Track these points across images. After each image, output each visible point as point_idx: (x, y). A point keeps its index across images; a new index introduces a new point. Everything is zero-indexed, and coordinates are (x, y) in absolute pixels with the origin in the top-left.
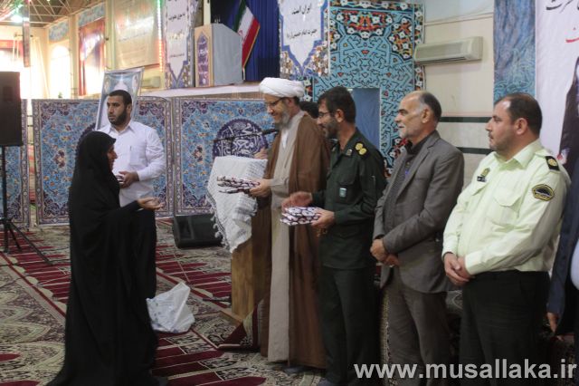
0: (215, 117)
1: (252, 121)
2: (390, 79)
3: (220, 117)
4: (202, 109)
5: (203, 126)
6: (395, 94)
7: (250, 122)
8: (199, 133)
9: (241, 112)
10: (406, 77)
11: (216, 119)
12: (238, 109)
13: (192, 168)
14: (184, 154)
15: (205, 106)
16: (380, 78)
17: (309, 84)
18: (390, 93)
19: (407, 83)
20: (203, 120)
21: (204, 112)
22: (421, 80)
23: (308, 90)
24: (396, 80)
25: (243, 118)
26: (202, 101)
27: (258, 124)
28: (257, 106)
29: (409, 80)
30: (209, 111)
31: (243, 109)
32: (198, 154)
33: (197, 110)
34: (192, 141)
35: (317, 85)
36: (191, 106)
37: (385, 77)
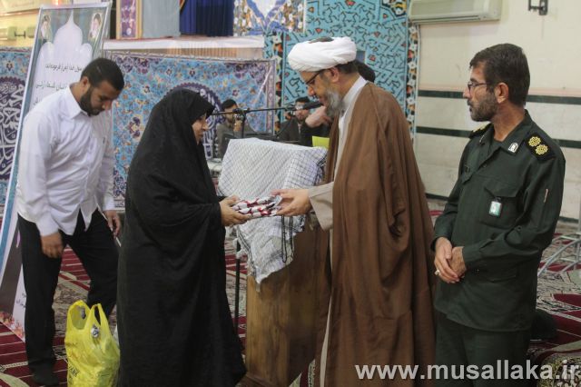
0: (158, 78)
1: (207, 86)
2: (379, 40)
3: (164, 79)
4: (141, 68)
5: (142, 91)
6: (384, 59)
7: (204, 87)
8: (136, 99)
9: (192, 74)
10: (398, 38)
11: (160, 82)
12: (189, 69)
13: (126, 146)
14: (115, 127)
15: (145, 63)
16: (367, 38)
17: (280, 41)
18: (378, 58)
19: (399, 46)
20: (142, 82)
21: (145, 72)
22: (416, 42)
23: (278, 49)
24: (385, 41)
25: (195, 82)
26: (142, 57)
27: (214, 91)
28: (214, 67)
29: (402, 42)
30: (150, 71)
31: (196, 70)
32: (135, 128)
33: (134, 68)
34: (126, 109)
35: (288, 43)
36: (127, 63)
37: (373, 36)
